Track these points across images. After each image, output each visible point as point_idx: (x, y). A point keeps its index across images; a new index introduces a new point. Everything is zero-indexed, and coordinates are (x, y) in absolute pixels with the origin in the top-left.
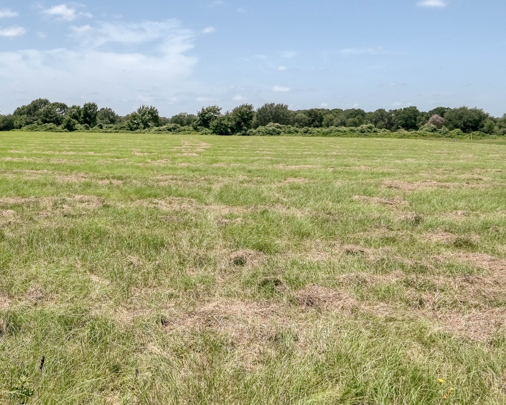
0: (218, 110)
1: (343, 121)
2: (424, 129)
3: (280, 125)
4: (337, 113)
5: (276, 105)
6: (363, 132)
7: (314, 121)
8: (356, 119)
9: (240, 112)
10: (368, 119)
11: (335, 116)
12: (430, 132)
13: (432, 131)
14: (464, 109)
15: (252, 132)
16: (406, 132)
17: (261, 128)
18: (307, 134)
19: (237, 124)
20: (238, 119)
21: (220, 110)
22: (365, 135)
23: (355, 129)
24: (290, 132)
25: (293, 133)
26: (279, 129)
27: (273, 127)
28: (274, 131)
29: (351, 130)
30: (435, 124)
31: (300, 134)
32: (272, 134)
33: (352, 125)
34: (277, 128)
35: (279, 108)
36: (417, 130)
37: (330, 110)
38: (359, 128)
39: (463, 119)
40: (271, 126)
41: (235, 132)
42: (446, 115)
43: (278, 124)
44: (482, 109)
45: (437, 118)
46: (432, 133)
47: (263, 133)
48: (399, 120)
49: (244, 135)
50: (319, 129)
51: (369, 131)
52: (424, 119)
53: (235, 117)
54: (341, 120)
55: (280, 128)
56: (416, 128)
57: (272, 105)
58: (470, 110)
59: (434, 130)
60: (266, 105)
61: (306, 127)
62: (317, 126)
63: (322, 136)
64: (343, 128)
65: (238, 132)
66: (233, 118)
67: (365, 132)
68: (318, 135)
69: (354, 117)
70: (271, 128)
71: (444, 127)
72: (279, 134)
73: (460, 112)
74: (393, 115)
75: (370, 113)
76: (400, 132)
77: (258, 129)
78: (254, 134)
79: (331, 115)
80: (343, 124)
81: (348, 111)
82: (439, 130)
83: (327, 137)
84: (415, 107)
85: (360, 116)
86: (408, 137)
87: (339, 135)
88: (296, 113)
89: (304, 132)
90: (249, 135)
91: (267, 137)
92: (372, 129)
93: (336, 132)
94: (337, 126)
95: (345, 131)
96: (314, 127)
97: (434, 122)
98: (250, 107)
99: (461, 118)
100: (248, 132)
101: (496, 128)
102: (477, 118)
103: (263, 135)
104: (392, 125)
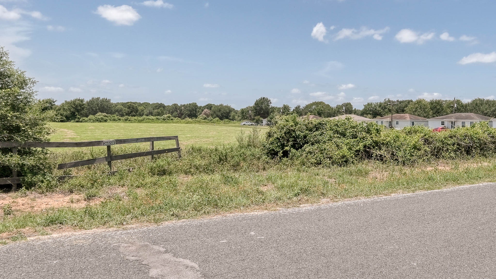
0: (54, 102)
1: (151, 111)
2: (200, 118)
3: (107, 115)
4: (146, 105)
5: (101, 99)
6: (164, 120)
7: (132, 112)
8: (159, 110)
9: (74, 104)
10: (167, 110)
11: (145, 108)
12: (203, 119)
13: (204, 119)
14: (221, 105)
15: (84, 120)
16: (190, 120)
17: (91, 117)
18: (127, 121)
19: (71, 113)
20: (72, 110)
21: (55, 102)
22: (166, 122)
23: (160, 118)
24: (114, 120)
25: (117, 120)
26: (106, 118)
27: (102, 116)
28: (102, 119)
29: (157, 119)
30: (205, 115)
31: (122, 121)
32: (101, 122)
33: (157, 114)
34: (105, 117)
35: (103, 101)
36: (196, 119)
37: (141, 103)
38: (162, 117)
39: (221, 111)
40: (99, 115)
41: (69, 120)
42: (213, 108)
43: (105, 114)
44: (230, 106)
45: (207, 111)
46: (204, 121)
47: (94, 120)
48: (186, 111)
49: (77, 122)
50: (136, 118)
51: (168, 119)
52: (200, 111)
53: (69, 108)
54: (150, 111)
55: (107, 116)
56: (196, 117)
57: (98, 99)
58: (225, 106)
59: (205, 119)
60: (93, 99)
61: (127, 116)
62: (134, 116)
63: (138, 123)
64: (151, 117)
65: (72, 119)
66: (68, 109)
67: (166, 120)
68: (134, 122)
69: (158, 109)
70: (100, 117)
71: (210, 117)
72: (106, 121)
73: (219, 107)
74: (183, 108)
75: (168, 106)
76: (187, 120)
77: (89, 117)
78: (86, 121)
79: (142, 107)
80: (151, 114)
81: (153, 104)
82: (208, 118)
83: (141, 123)
84: (196, 103)
85: (162, 108)
86: (191, 123)
87: (149, 122)
88: (116, 105)
89: (125, 120)
90: (81, 122)
91: (97, 124)
92: (170, 118)
93: (148, 120)
94: (148, 116)
95: (153, 119)
96: (132, 116)
97: (205, 114)
98: (82, 101)
99: (220, 111)
100: (81, 120)
101: (236, 117)
102: (228, 111)
103: (94, 122)
104: (182, 114)
